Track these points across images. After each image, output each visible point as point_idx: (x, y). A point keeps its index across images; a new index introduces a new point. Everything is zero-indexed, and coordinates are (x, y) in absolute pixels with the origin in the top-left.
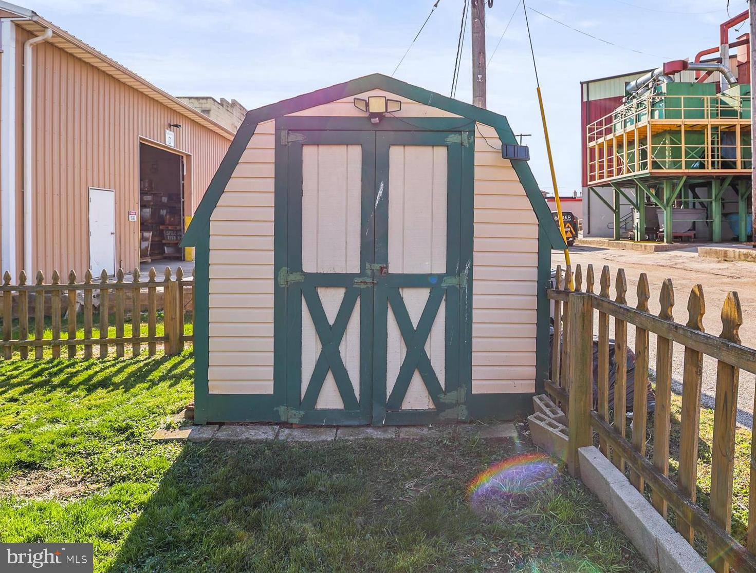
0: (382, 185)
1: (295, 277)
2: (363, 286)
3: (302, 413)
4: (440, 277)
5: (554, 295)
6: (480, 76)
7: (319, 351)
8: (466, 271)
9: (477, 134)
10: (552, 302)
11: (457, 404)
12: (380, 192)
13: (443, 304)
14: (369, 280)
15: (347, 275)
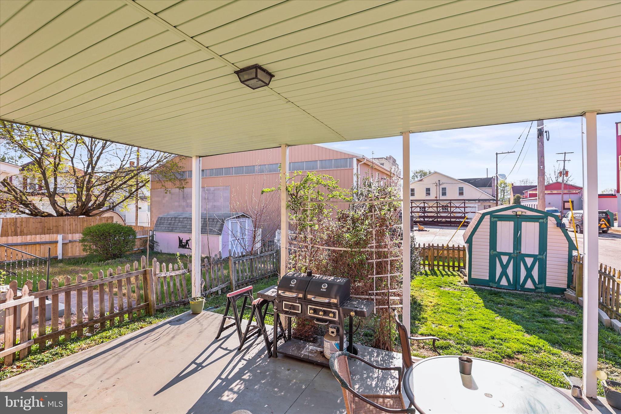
0: (520, 232)
1: (495, 252)
2: (514, 256)
3: (497, 285)
4: (537, 255)
5: (573, 263)
6: (542, 167)
7: (501, 271)
8: (545, 254)
9: (548, 219)
10: (573, 265)
11: (542, 288)
12: (519, 234)
13: (537, 262)
14: (516, 255)
15: (509, 253)
